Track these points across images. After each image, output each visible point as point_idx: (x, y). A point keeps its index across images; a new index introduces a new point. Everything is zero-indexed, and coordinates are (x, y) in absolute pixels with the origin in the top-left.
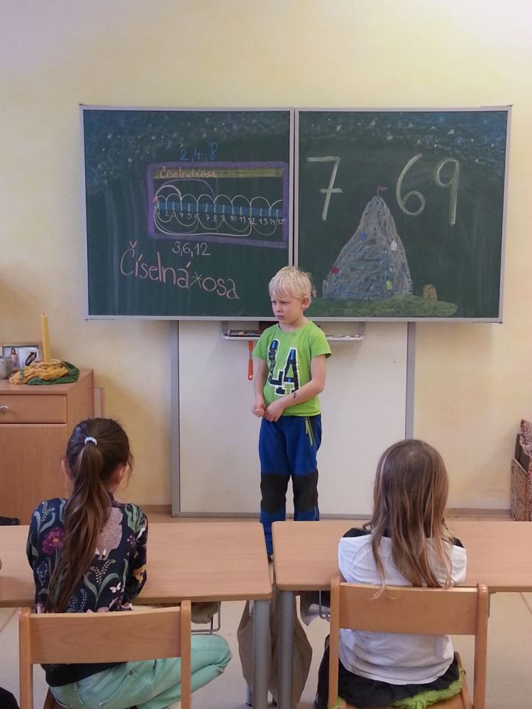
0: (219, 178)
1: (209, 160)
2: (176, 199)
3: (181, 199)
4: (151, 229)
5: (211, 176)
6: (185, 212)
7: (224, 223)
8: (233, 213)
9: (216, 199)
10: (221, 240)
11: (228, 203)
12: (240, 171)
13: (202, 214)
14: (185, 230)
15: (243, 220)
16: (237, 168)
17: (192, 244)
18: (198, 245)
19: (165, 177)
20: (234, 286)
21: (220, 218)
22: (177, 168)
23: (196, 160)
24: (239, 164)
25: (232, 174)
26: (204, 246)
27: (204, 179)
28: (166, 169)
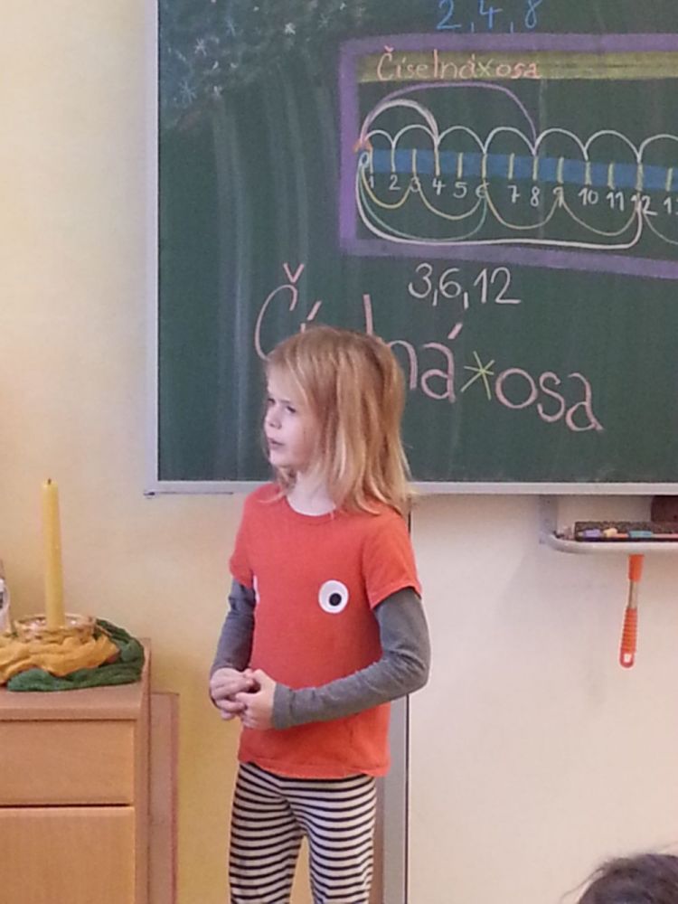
0: (549, 81)
1: (520, 28)
2: (422, 141)
3: (437, 141)
4: (347, 230)
5: (526, 75)
6: (449, 178)
7: (560, 210)
8: (588, 181)
9: (538, 142)
10: (552, 261)
11: (572, 153)
12: (610, 60)
13: (498, 187)
14: (446, 230)
15: (617, 201)
16: (600, 52)
17: (469, 270)
18: (484, 273)
19: (390, 78)
20: (589, 393)
21: (549, 198)
22: (428, 52)
23: (482, 29)
24: (607, 40)
25: (586, 70)
26: (502, 276)
27: (508, 83)
28: (393, 53)
